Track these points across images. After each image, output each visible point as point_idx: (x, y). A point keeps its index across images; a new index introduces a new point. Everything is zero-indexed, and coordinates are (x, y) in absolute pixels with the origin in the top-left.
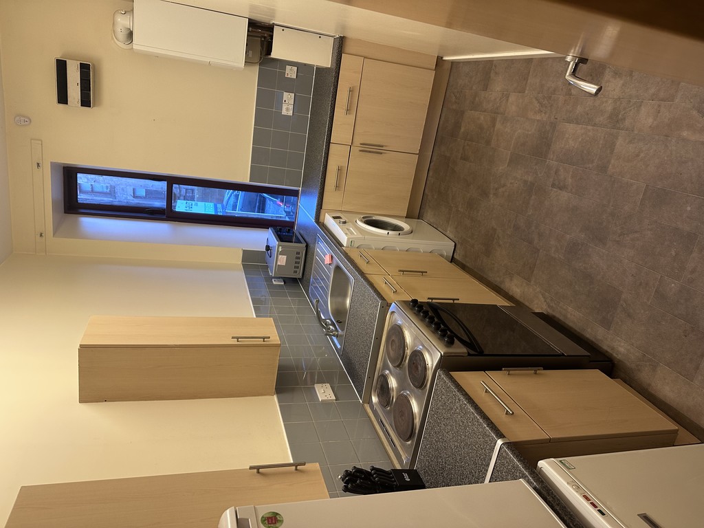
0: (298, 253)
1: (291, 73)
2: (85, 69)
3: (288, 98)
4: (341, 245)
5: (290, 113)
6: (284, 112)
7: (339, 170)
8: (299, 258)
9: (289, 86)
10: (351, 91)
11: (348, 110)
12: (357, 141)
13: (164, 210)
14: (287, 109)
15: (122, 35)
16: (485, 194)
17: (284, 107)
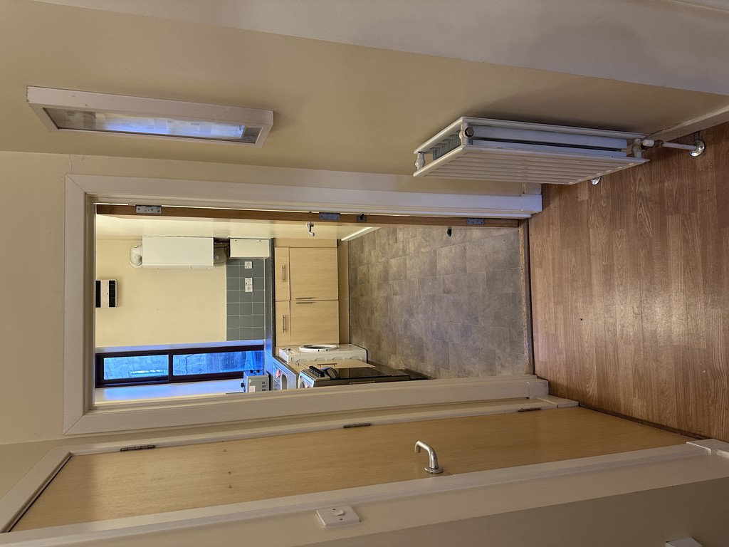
0: (263, 383)
1: (248, 265)
2: (112, 284)
3: (249, 282)
4: (285, 362)
5: (251, 290)
6: (247, 290)
7: (284, 318)
8: (265, 386)
9: (248, 273)
10: (284, 268)
11: (284, 280)
12: (294, 297)
13: (167, 376)
14: (249, 288)
15: (135, 260)
16: (372, 312)
17: (246, 287)
